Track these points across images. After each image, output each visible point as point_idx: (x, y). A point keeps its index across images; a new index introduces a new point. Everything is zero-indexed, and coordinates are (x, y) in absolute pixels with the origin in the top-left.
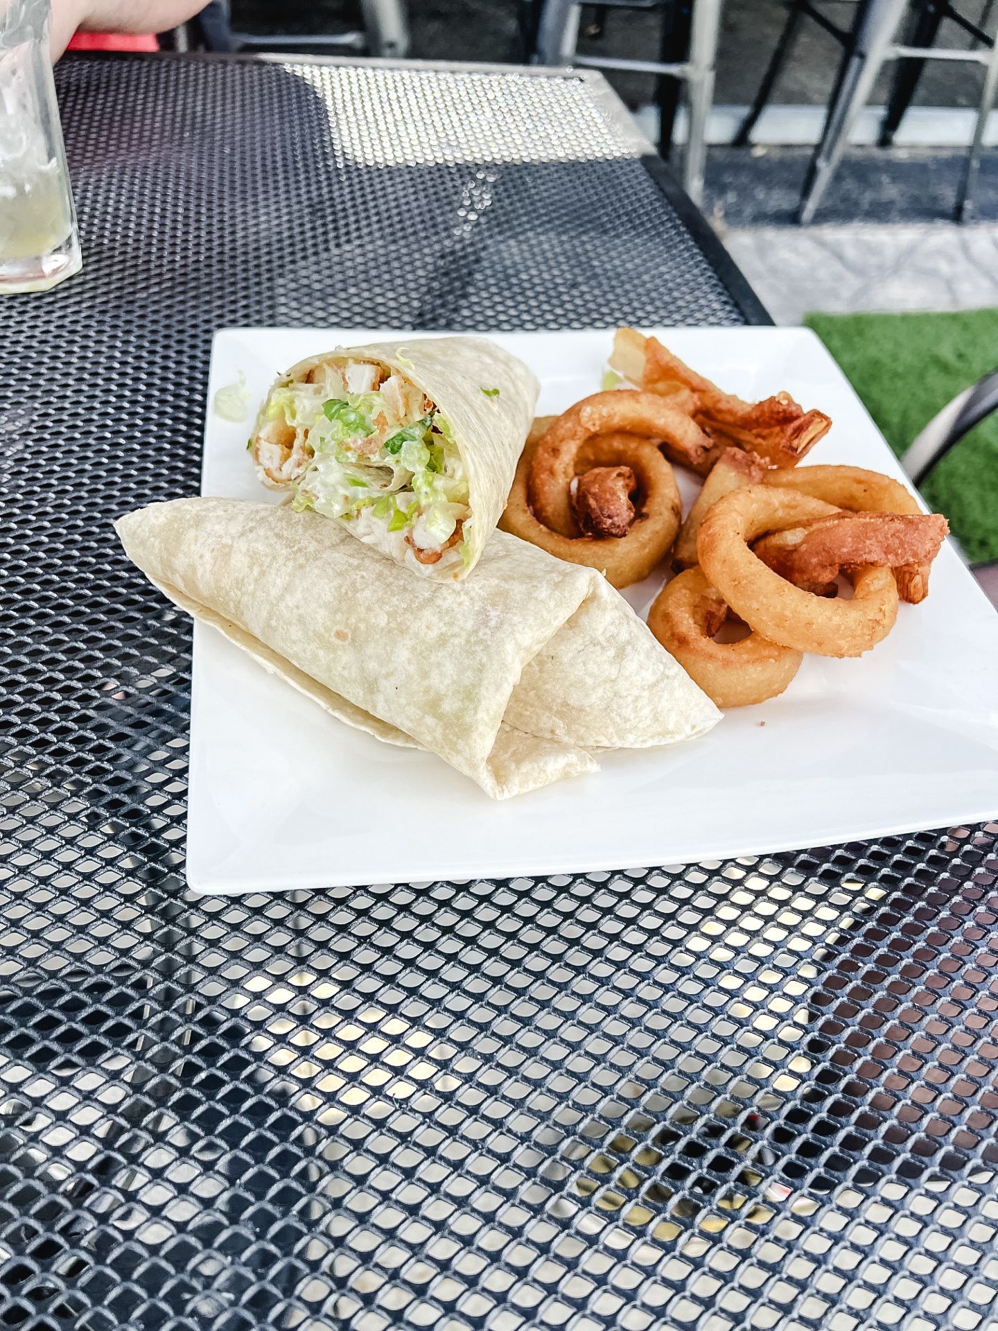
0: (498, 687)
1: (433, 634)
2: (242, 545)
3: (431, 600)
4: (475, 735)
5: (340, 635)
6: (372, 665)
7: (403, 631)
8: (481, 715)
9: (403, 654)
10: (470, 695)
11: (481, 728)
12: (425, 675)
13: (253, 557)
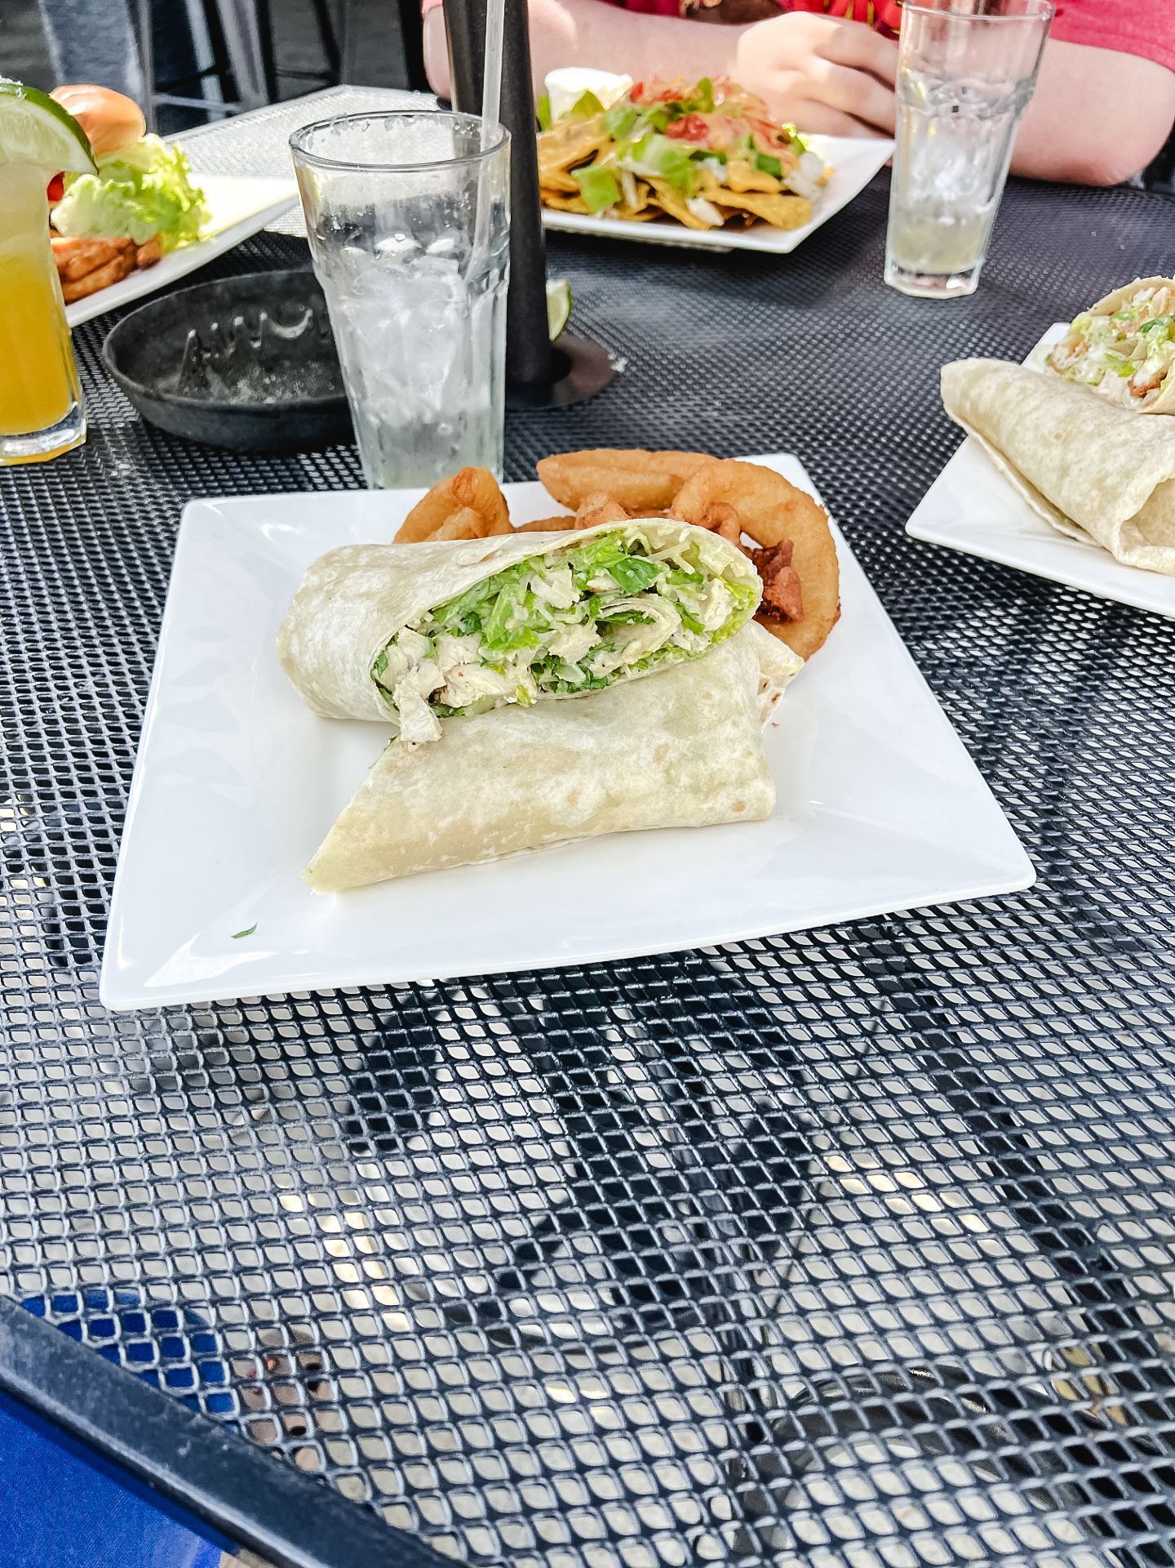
0: (1151, 472)
1: (1121, 439)
2: (1018, 384)
3: (1128, 421)
4: (1120, 501)
5: (1058, 437)
6: (1071, 456)
7: (1100, 435)
8: (1131, 489)
9: (1095, 448)
10: (1128, 475)
11: (1127, 498)
12: (1103, 461)
13: (1023, 390)
